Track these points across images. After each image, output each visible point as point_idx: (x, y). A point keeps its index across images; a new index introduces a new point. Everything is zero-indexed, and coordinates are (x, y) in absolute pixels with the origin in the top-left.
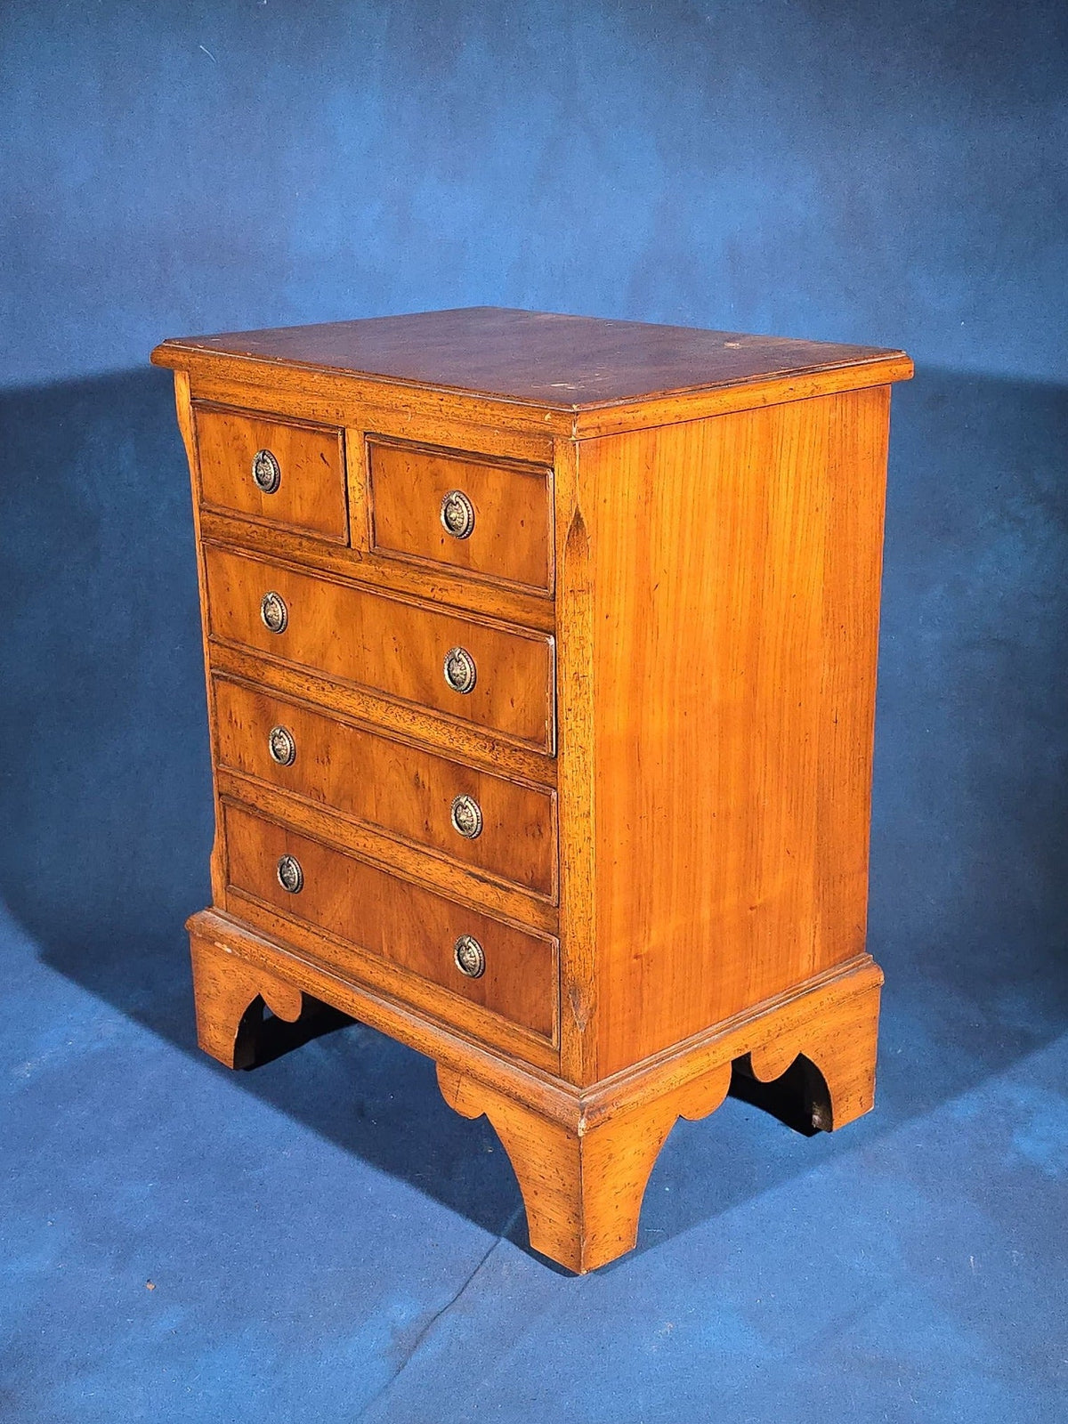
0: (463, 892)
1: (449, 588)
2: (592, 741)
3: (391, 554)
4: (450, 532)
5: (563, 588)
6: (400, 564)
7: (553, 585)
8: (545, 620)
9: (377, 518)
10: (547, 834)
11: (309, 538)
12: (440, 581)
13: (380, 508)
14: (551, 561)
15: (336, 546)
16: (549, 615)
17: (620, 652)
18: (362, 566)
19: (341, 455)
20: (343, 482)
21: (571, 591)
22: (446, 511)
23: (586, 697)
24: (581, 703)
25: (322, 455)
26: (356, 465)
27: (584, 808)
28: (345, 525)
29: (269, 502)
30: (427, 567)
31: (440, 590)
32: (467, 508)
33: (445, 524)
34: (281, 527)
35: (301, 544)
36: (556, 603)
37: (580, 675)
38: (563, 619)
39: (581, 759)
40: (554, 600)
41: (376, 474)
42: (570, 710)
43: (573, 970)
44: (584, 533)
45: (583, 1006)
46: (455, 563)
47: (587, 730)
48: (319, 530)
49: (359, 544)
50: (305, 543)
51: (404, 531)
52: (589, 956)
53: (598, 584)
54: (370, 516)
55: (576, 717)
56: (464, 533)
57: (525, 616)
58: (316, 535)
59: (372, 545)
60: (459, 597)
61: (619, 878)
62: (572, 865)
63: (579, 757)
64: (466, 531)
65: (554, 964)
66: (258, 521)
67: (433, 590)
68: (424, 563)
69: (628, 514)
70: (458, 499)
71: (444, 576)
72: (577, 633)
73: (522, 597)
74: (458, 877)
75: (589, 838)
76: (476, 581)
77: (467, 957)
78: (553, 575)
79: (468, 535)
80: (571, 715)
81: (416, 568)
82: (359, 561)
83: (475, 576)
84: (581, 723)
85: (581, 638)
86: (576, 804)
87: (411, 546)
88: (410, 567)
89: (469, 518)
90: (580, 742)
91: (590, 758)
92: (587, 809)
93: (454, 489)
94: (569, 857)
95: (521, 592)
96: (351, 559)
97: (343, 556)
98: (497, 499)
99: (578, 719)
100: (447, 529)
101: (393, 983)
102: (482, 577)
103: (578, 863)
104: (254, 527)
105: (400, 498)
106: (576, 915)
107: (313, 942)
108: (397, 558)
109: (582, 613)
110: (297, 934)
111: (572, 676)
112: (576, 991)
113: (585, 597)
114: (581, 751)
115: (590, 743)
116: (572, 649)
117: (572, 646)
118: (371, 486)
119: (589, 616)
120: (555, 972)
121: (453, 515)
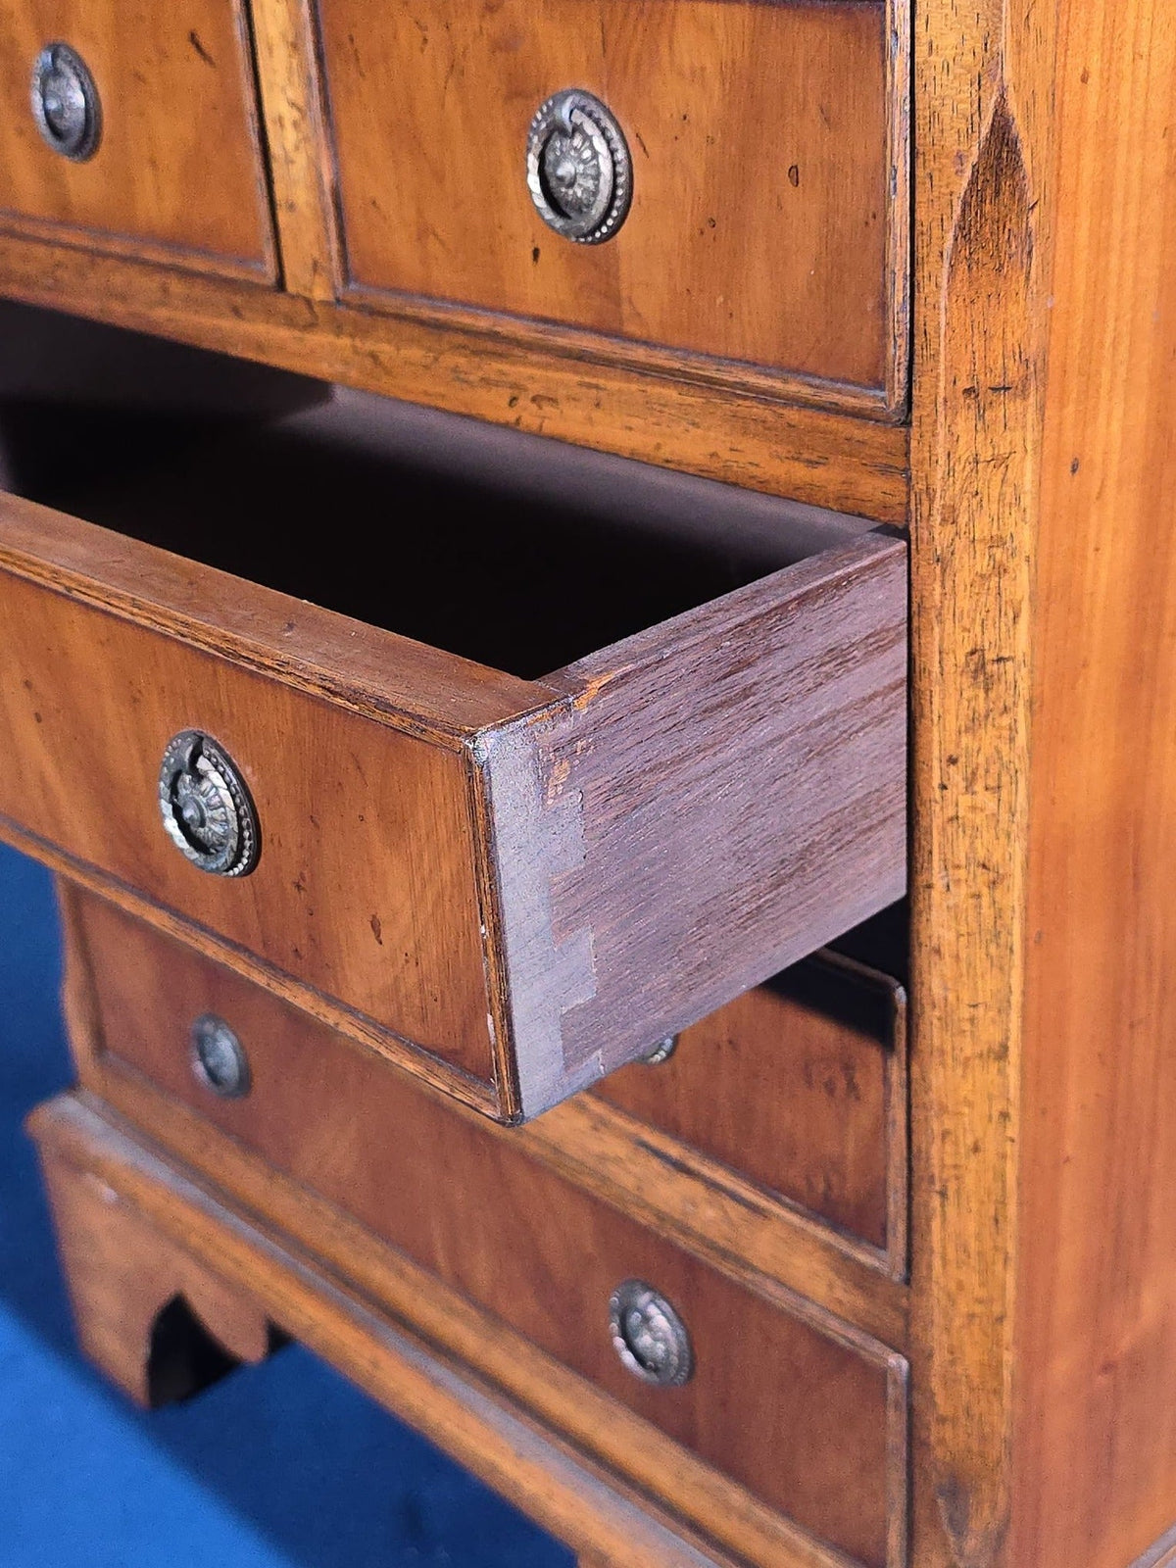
0: (629, 1182)
1: (562, 392)
2: (1018, 849)
3: (391, 303)
4: (559, 223)
5: (937, 383)
6: (417, 331)
7: (902, 376)
8: (875, 488)
9: (354, 205)
10: (873, 1094)
11: (187, 274)
12: (532, 373)
13: (353, 170)
14: (899, 295)
15: (250, 288)
16: (886, 470)
17: (1104, 574)
18: (320, 339)
19: (238, 29)
20: (249, 103)
21: (968, 391)
22: (542, 158)
23: (1005, 721)
24: (988, 737)
25: (193, 38)
26: (281, 52)
27: (990, 1035)
28: (267, 227)
29: (84, 181)
30: (493, 336)
31: (534, 400)
32: (608, 142)
33: (540, 202)
34: (116, 247)
35: (165, 290)
36: (915, 431)
37: (990, 655)
38: (938, 485)
39: (985, 901)
40: (907, 423)
41: (337, 68)
42: (953, 761)
43: (946, 1441)
44: (1018, 195)
45: (976, 1525)
46: (571, 317)
47: (1004, 816)
48: (204, 251)
49: (306, 277)
50: (176, 286)
51: (424, 232)
52: (996, 1407)
53: (1054, 360)
54: (329, 199)
55: (970, 781)
56: (603, 221)
57: (801, 473)
58: (198, 264)
59: (338, 280)
60: (590, 420)
61: (1073, 1198)
62: (952, 1187)
63: (978, 896)
64: (607, 214)
65: (895, 1420)
66: (66, 236)
67: (513, 400)
68: (483, 323)
69: (1145, 122)
70: (579, 118)
71: (543, 359)
72: (983, 528)
73: (793, 415)
74: (617, 1148)
75: (1005, 1115)
76: (643, 371)
77: (644, 1340)
78: (903, 342)
79: (614, 230)
80: (956, 776)
81: (461, 339)
82: (311, 326)
83: (639, 354)
84: (987, 801)
85: (996, 542)
86: (967, 1026)
87: (445, 277)
88: (447, 337)
89: (615, 175)
90: (981, 854)
91: (1014, 894)
92: (998, 1038)
93: (568, 87)
94: (943, 1166)
95: (791, 401)
96: (290, 322)
97: (269, 315)
98: (706, 105)
99: (979, 787)
100: (549, 215)
101: (465, 1334)
102: (660, 358)
103: (969, 1180)
104: (59, 253)
105: (405, 135)
106: (963, 1307)
107: (282, 1203)
108: (409, 311)
109: (1000, 461)
110: (249, 1178)
111: (961, 659)
112: (957, 1489)
113: (1014, 407)
114: (983, 877)
115: (1014, 857)
116: (964, 577)
117: (969, 565)
118: (326, 108)
119: (1026, 473)
120: (895, 1438)
121: (566, 169)
